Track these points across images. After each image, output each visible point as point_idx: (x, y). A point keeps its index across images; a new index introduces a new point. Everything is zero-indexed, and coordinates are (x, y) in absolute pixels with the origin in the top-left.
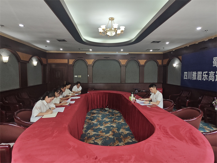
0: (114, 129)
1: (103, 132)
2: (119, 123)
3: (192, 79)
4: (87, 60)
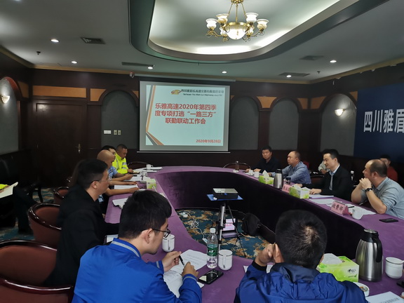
3: (383, 130)
4: (136, 92)
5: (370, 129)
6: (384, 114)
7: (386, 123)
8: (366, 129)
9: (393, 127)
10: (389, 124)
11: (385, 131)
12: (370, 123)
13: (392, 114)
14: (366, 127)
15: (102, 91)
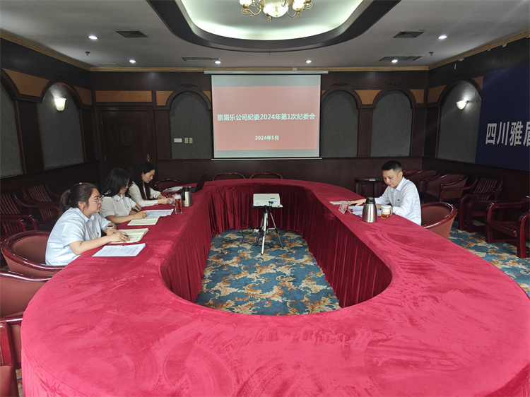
0: (284, 279)
1: (255, 288)
2: (298, 265)
3: (509, 143)
4: (207, 93)
5: (493, 142)
6: (510, 126)
7: (513, 136)
8: (488, 141)
9: (522, 140)
10: (516, 137)
11: (511, 144)
12: (494, 135)
13: (522, 127)
14: (489, 139)
15: (169, 93)
